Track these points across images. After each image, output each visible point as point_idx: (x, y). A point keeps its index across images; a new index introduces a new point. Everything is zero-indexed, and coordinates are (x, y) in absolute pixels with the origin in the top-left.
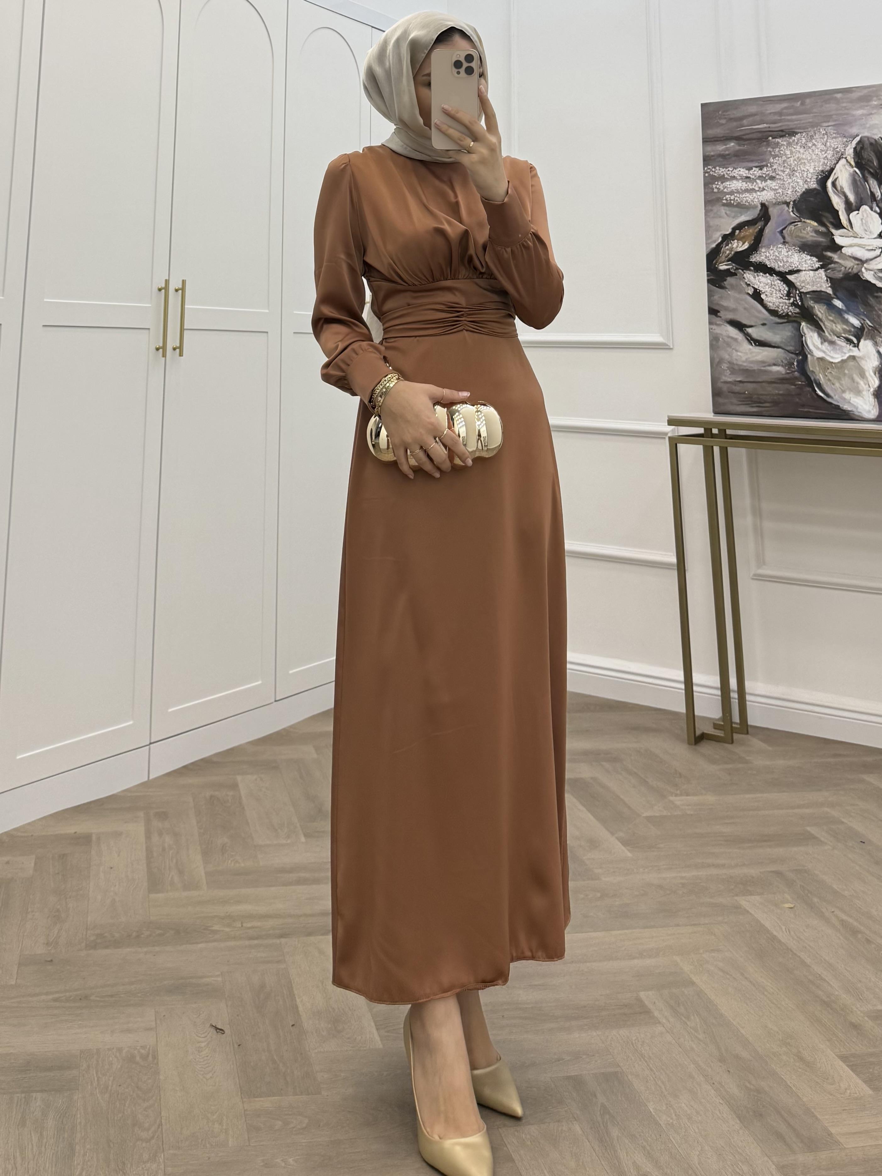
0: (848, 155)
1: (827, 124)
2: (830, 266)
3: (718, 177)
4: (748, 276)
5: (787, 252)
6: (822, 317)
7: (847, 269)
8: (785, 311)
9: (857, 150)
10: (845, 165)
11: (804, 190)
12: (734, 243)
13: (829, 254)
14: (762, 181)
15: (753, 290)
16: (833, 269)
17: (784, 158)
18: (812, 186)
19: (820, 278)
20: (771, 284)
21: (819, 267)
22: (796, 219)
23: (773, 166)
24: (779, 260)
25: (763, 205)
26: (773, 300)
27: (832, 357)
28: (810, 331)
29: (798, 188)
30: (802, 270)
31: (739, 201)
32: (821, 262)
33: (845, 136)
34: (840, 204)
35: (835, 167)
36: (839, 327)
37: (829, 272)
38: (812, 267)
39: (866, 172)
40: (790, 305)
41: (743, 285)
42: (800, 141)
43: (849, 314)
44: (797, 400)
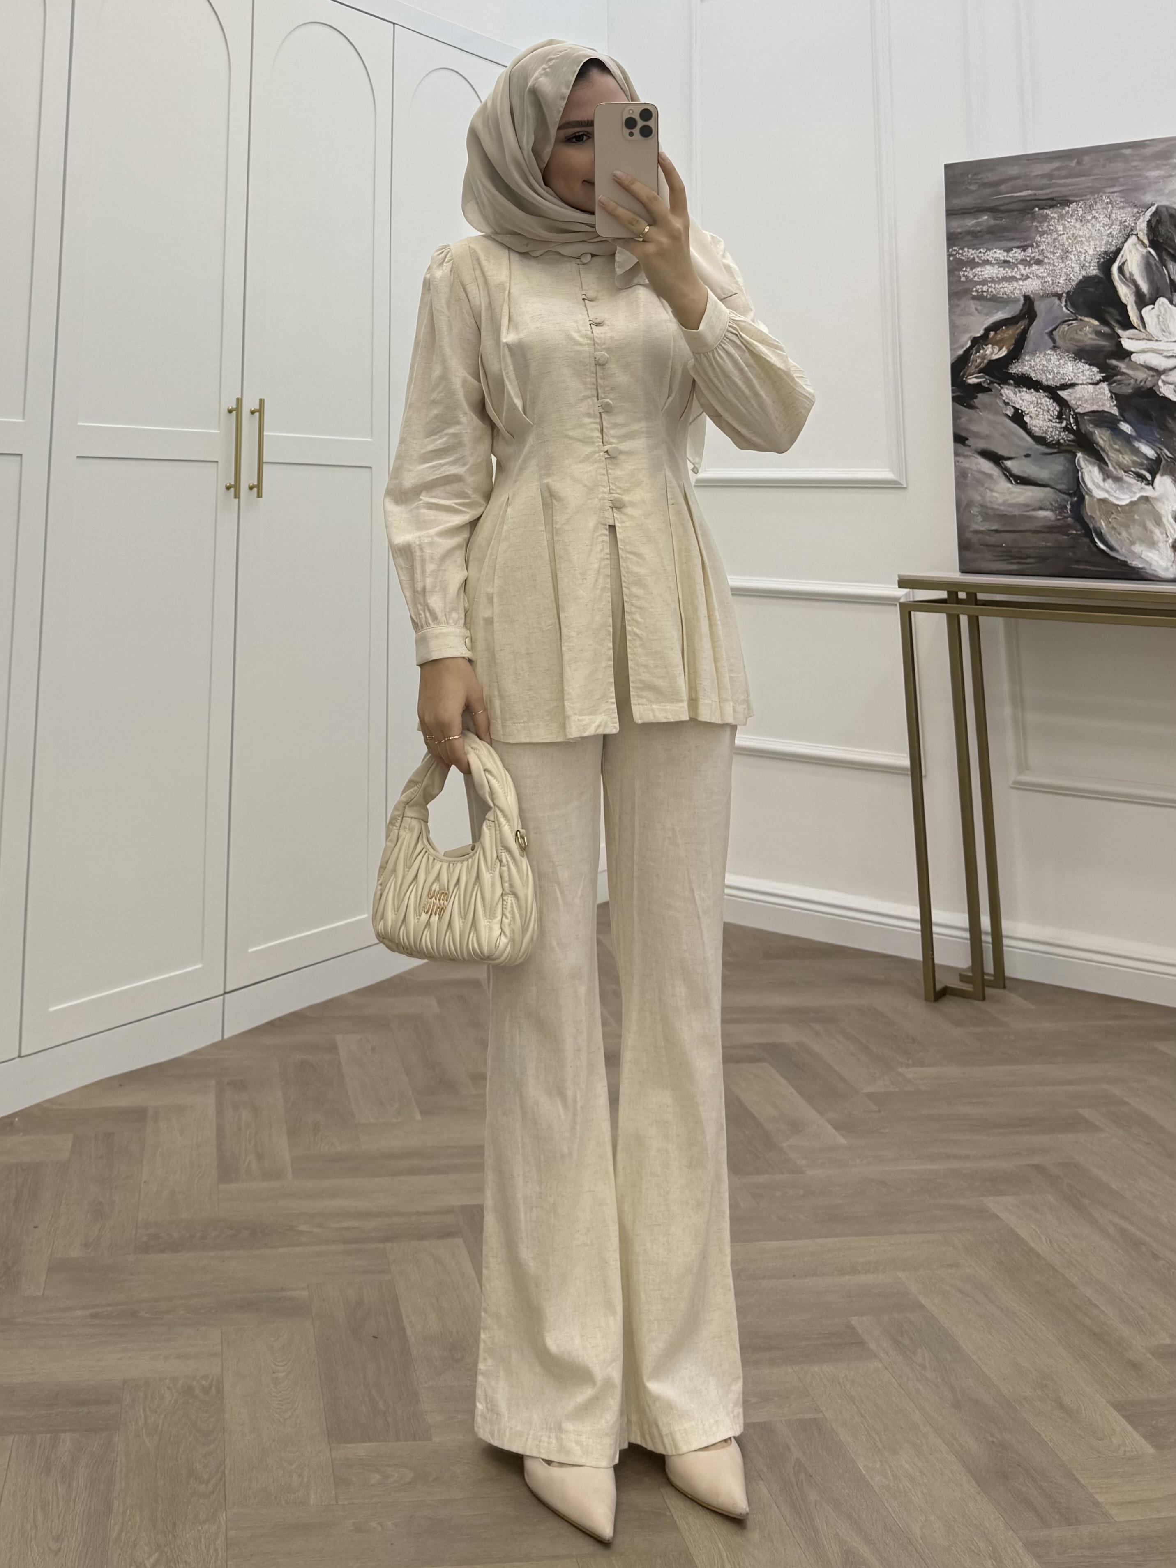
0: (1140, 231)
1: (1111, 190)
2: (1115, 378)
3: (967, 261)
4: (1007, 392)
5: (1059, 360)
6: (1105, 445)
7: (1138, 382)
8: (1055, 438)
9: (1151, 224)
10: (1135, 245)
11: (1081, 277)
12: (988, 348)
13: (1114, 362)
14: (1026, 266)
15: (1013, 410)
16: (1120, 383)
17: (1055, 235)
18: (1091, 272)
19: (1101, 394)
20: (1037, 403)
21: (1100, 380)
22: (1070, 317)
23: (1040, 246)
24: (1048, 371)
25: (1027, 298)
26: (1039, 424)
27: (1117, 498)
28: (1088, 465)
29: (1073, 275)
30: (1078, 384)
31: (994, 292)
32: (1103, 373)
33: (1135, 206)
34: (1129, 296)
35: (1123, 247)
36: (1126, 457)
37: (1114, 387)
38: (1092, 379)
39: (1164, 253)
40: (1062, 430)
41: (1000, 404)
42: (1076, 212)
43: (1139, 441)
44: (1070, 554)
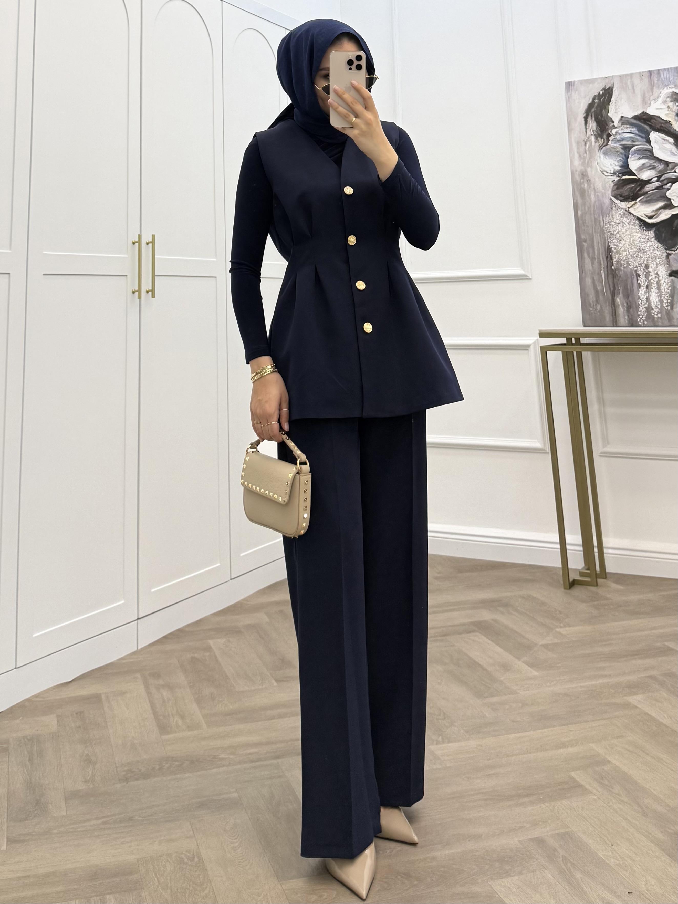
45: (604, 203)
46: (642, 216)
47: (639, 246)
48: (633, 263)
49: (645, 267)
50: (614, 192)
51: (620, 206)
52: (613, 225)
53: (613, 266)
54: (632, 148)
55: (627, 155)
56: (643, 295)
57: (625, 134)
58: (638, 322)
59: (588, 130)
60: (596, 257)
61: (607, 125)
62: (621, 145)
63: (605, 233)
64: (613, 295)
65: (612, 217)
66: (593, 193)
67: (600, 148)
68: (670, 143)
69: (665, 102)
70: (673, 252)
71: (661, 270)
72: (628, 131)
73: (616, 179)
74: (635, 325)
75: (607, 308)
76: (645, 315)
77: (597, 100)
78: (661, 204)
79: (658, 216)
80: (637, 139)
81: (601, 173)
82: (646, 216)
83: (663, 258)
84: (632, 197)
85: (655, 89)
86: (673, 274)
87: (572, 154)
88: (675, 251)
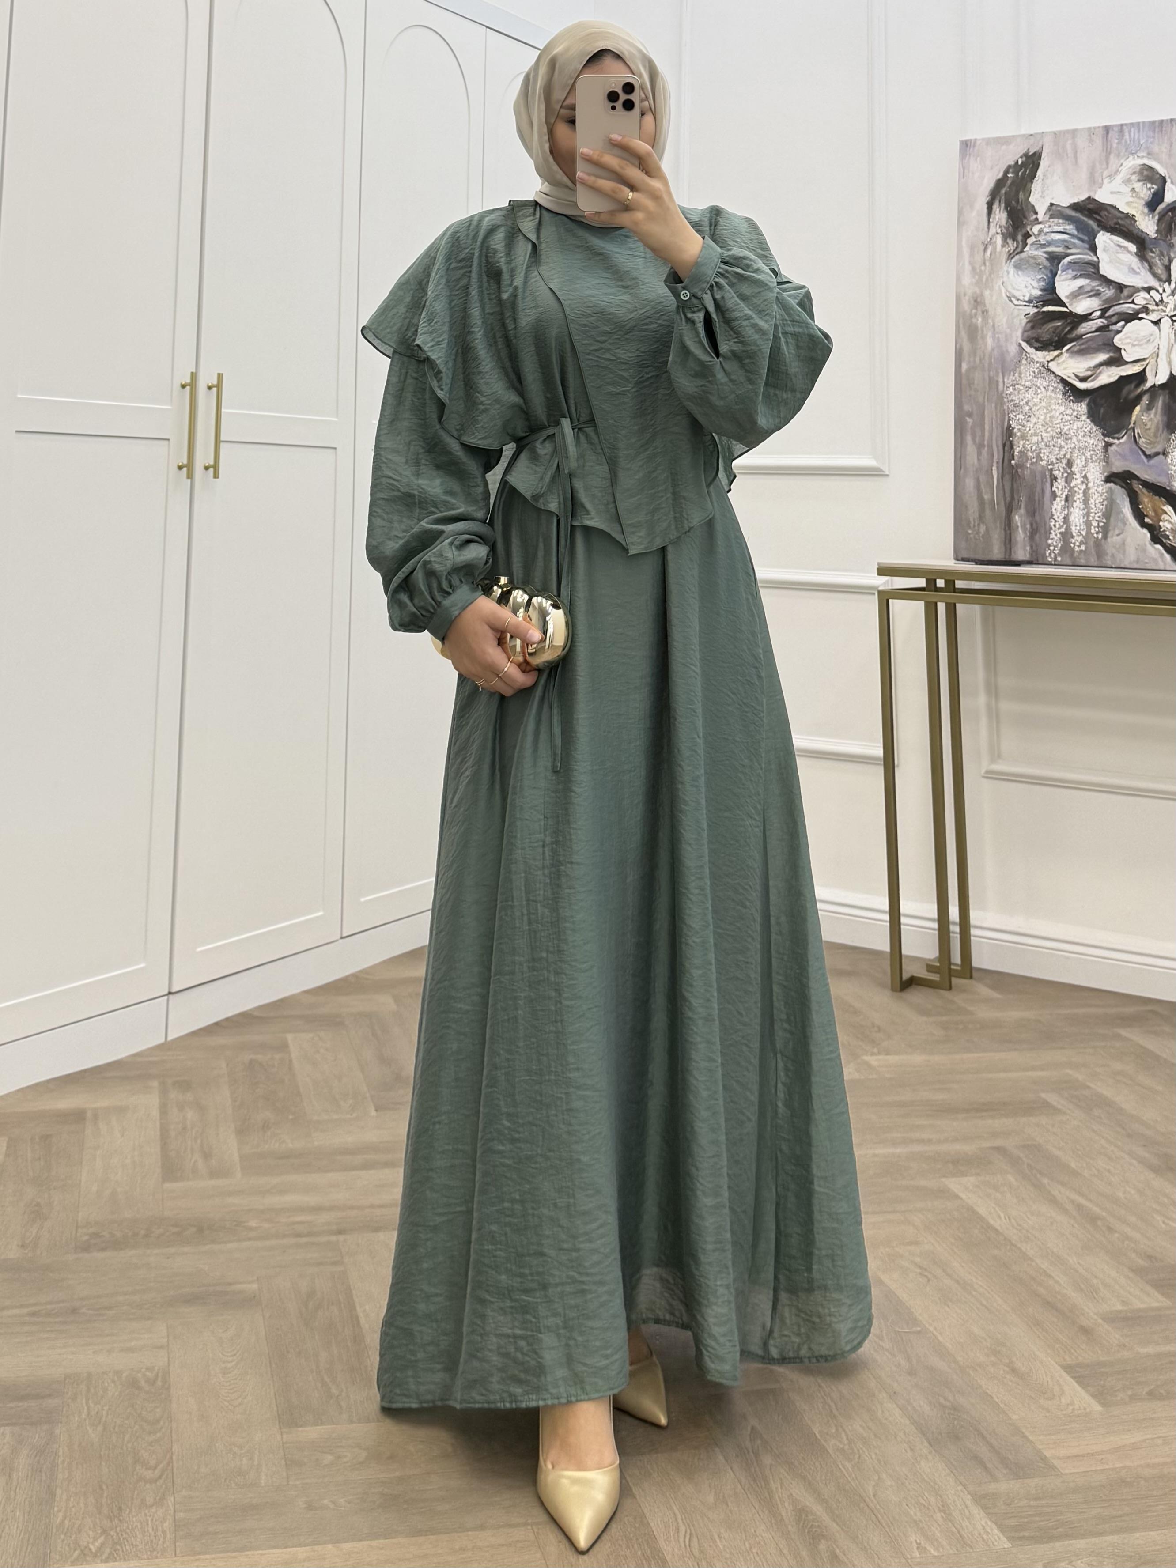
45: (1007, 351)
46: (1069, 377)
47: (1060, 428)
48: (1048, 456)
49: (1066, 465)
50: (1026, 334)
51: (1035, 358)
52: (1019, 390)
53: (1013, 459)
54: (1064, 258)
55: (1054, 270)
56: (1058, 514)
57: (1053, 235)
58: (1047, 557)
59: (992, 225)
60: (986, 443)
61: (1025, 217)
62: (1046, 253)
63: (1005, 404)
64: (1010, 510)
65: (1020, 377)
66: (990, 334)
67: (1011, 256)
68: (1130, 252)
69: (1127, 181)
70: (1116, 441)
71: (1093, 470)
72: (1060, 229)
73: (1032, 311)
74: (1040, 562)
75: (998, 530)
76: (1060, 545)
77: (1012, 173)
78: (1103, 357)
79: (1097, 377)
80: (1074, 244)
81: (1007, 299)
82: (1077, 376)
83: (1098, 450)
84: (1056, 343)
85: (1112, 156)
86: (1113, 479)
87: (961, 264)
88: (1118, 439)
